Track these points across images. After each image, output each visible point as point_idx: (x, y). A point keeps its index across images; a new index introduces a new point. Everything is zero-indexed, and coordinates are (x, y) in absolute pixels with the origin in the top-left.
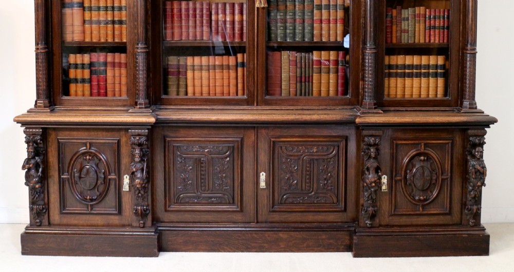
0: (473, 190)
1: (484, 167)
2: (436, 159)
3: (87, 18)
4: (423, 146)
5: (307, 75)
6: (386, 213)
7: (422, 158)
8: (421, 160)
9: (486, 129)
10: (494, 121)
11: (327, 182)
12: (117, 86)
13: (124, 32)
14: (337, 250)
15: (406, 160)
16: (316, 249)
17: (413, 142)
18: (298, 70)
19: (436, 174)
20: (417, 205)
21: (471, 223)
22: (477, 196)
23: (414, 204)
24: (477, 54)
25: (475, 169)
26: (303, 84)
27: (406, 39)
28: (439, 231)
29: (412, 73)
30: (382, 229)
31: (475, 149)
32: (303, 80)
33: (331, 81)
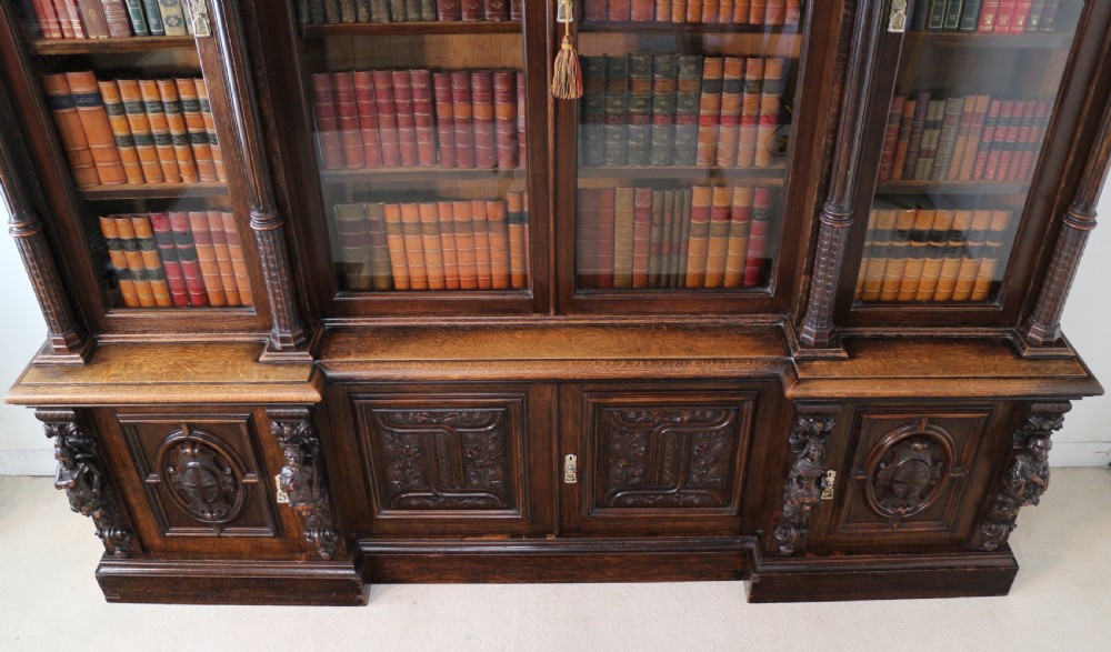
1: (1045, 476)
2: (946, 443)
3: (120, 132)
4: (924, 424)
5: (675, 241)
6: (824, 529)
7: (917, 446)
8: (914, 449)
10: (1095, 389)
11: (707, 471)
13: (219, 162)
17: (904, 417)
18: (655, 231)
19: (941, 469)
20: (888, 518)
21: (988, 547)
23: (883, 517)
25: (1026, 478)
26: (665, 258)
27: (925, 176)
32: (665, 250)
33: (730, 253)
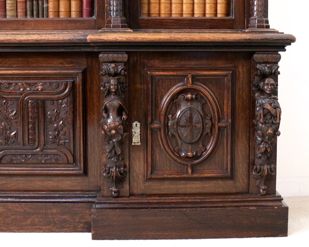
0: (262, 141)
1: (277, 107)
2: (210, 97)
4: (190, 79)
6: (141, 177)
7: (189, 96)
8: (187, 100)
9: (279, 53)
11: (59, 132)
14: (75, 230)
15: (166, 100)
16: (44, 227)
17: (175, 73)
19: (211, 119)
20: (184, 165)
21: (262, 191)
22: (269, 150)
23: (180, 163)
25: (264, 109)
28: (216, 202)
30: (133, 200)
31: (264, 81)
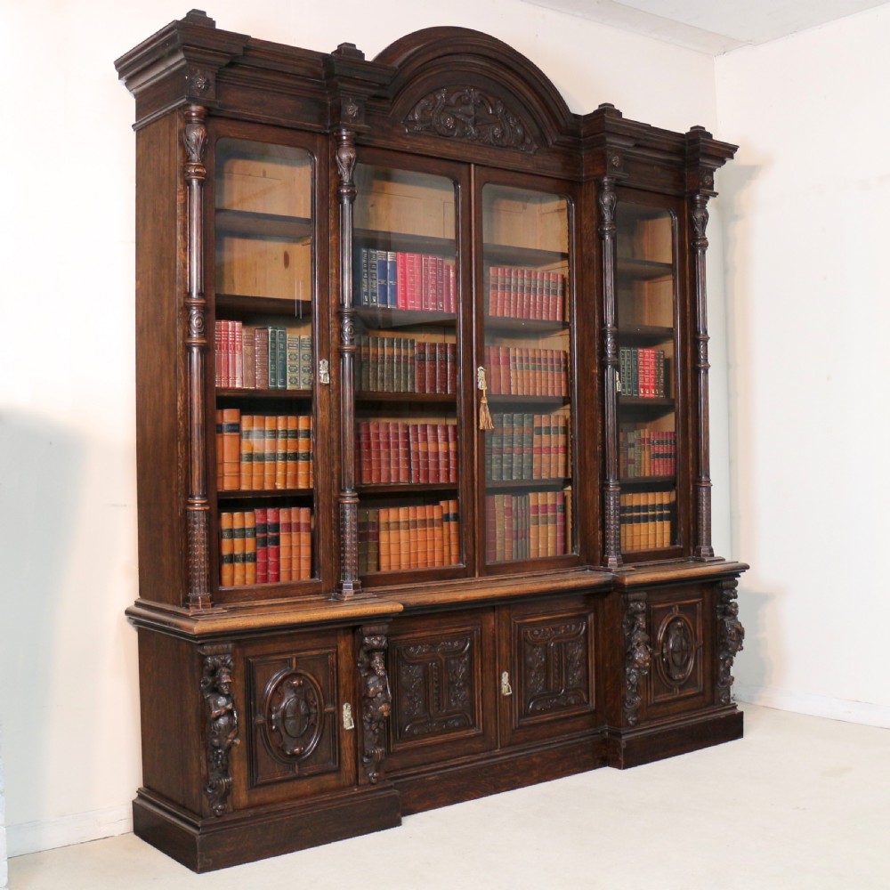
2: (690, 623)
3: (245, 451)
4: (677, 609)
5: (524, 528)
6: (645, 704)
7: (679, 624)
8: (678, 627)
9: (736, 579)
10: (745, 567)
11: (577, 673)
12: (295, 562)
13: (301, 473)
15: (663, 629)
16: (571, 770)
17: (666, 605)
18: (514, 522)
19: (690, 643)
21: (723, 700)
23: (671, 686)
24: (712, 488)
26: (520, 541)
27: (632, 473)
29: (639, 516)
32: (519, 535)
33: (550, 534)
